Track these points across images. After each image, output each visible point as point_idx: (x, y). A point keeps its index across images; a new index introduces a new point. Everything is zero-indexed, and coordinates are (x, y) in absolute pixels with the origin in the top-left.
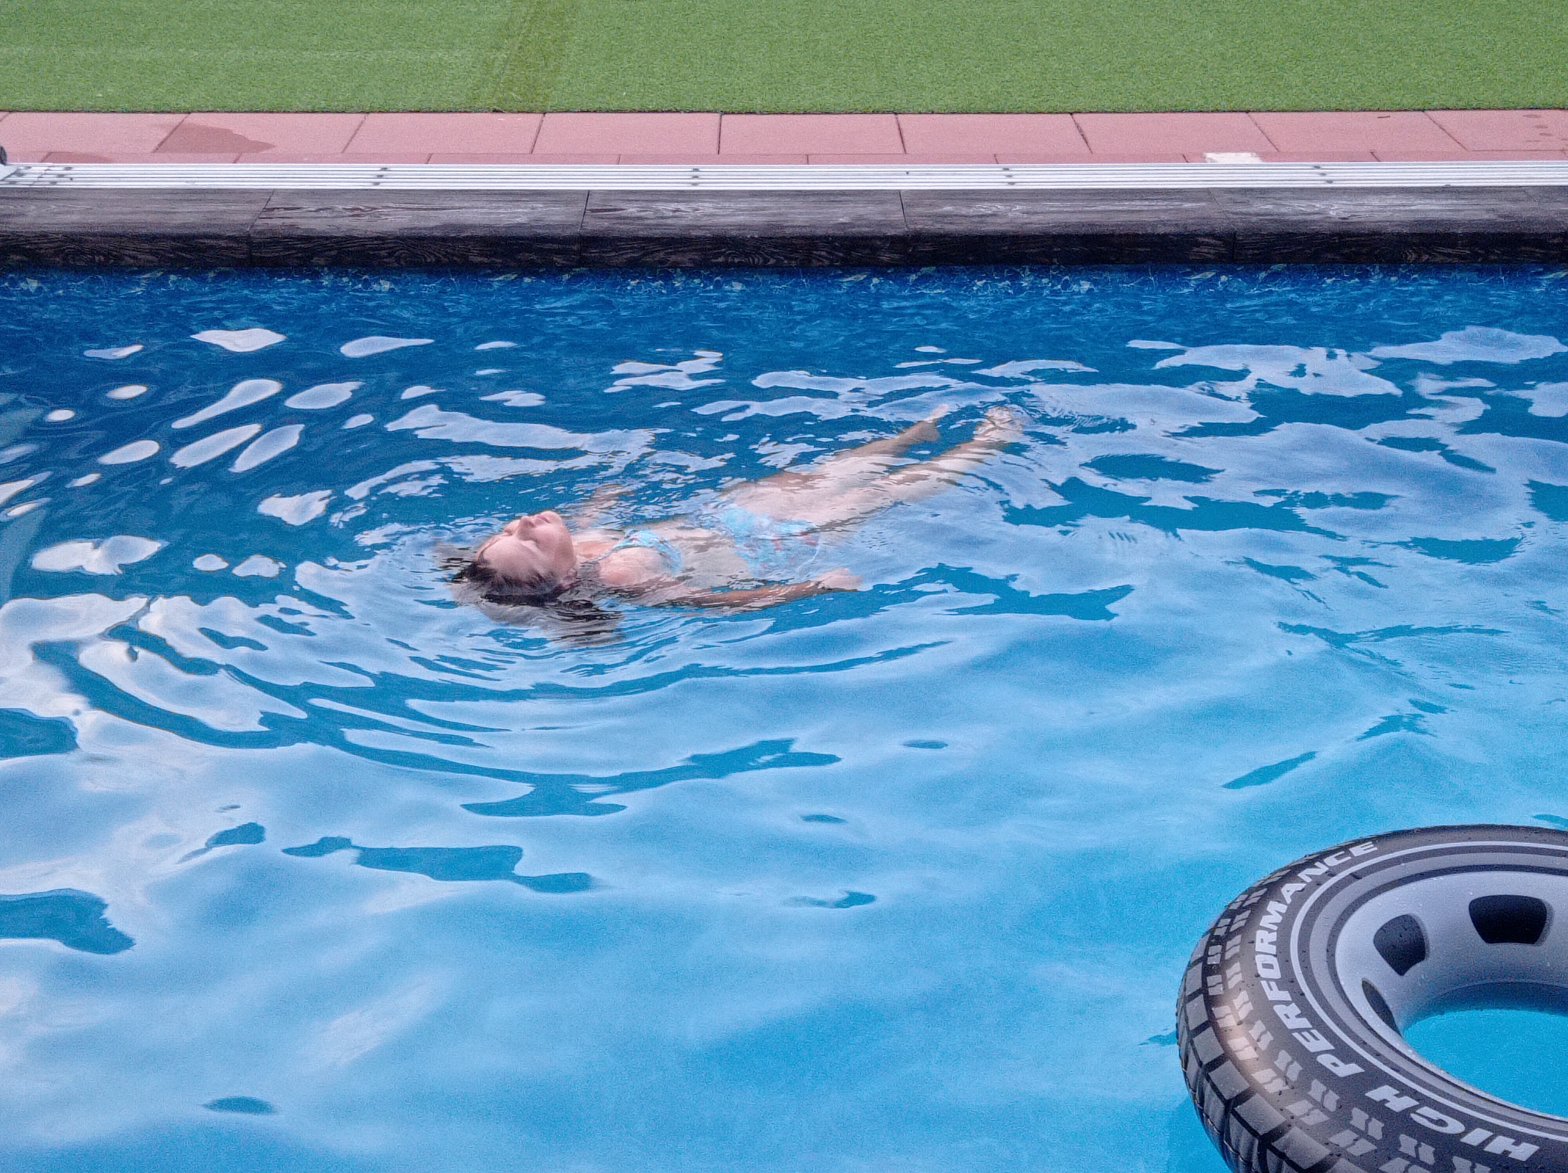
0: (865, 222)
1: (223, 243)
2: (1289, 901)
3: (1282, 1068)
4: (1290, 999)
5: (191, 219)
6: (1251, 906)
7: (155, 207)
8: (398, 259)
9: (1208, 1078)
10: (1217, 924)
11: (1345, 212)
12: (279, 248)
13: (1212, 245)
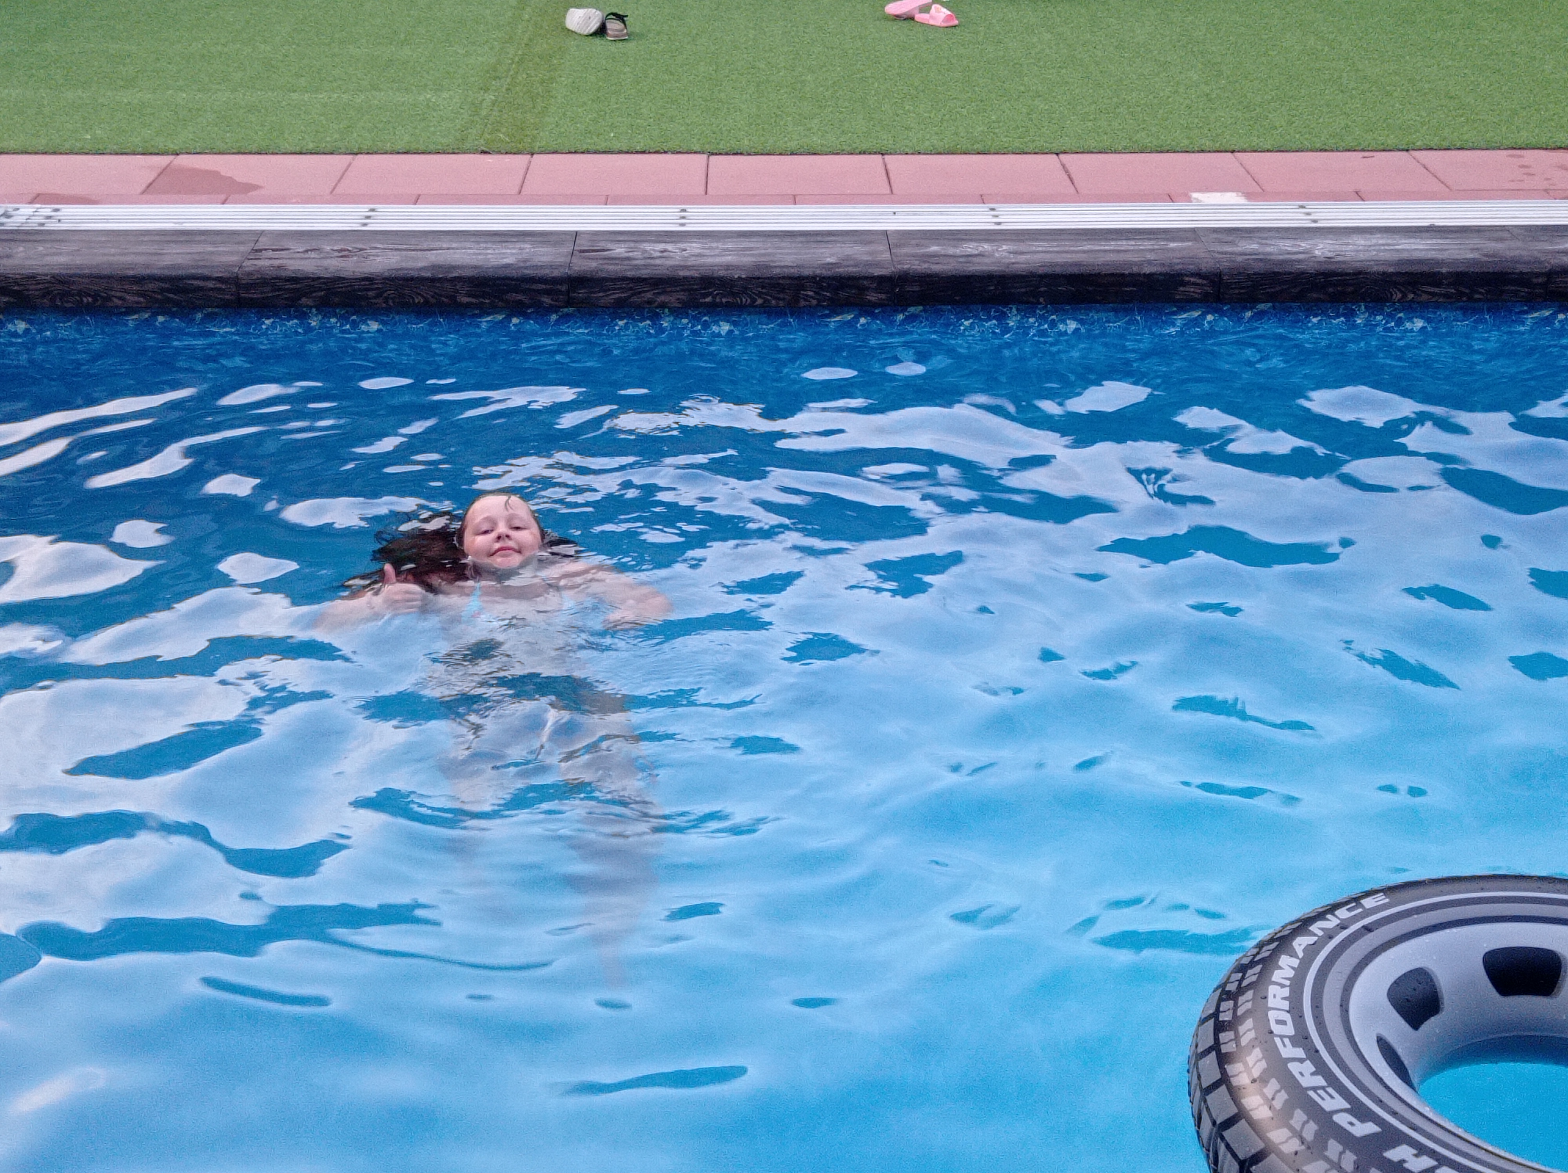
0: (852, 263)
1: (210, 284)
2: (1301, 955)
3: (1298, 1128)
4: (1304, 1056)
5: (179, 260)
6: (1263, 961)
7: (141, 249)
8: (386, 301)
9: (1223, 1138)
10: (1228, 979)
11: (1330, 251)
12: (269, 288)
13: (1198, 284)
